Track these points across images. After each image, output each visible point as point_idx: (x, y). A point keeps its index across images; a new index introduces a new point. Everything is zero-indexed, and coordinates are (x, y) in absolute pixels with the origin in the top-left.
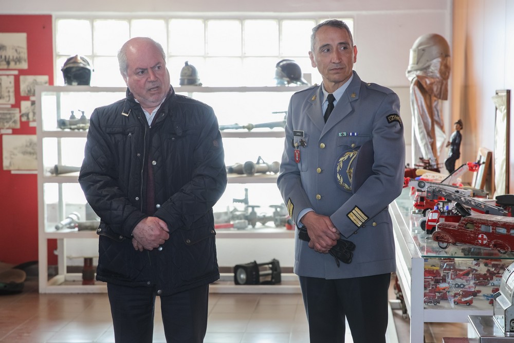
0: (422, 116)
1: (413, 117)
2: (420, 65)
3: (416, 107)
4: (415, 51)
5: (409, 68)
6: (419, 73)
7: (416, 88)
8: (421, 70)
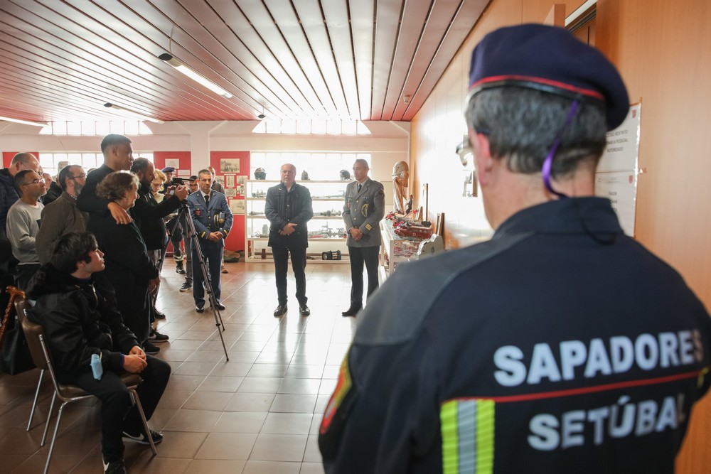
1: (394, 194)
3: (395, 189)
4: (395, 168)
5: (393, 174)
7: (395, 182)
8: (397, 175)
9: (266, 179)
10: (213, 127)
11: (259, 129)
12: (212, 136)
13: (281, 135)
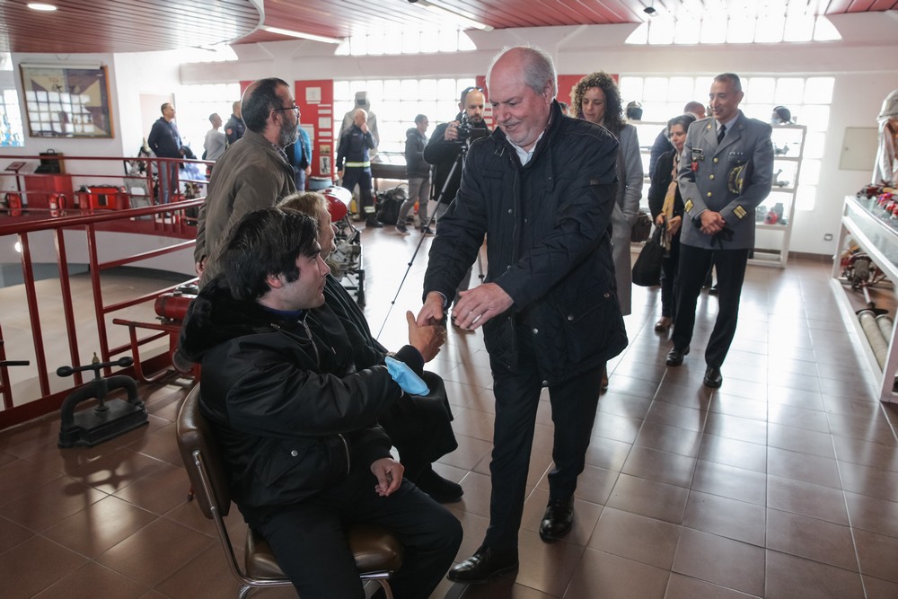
0: (888, 148)
1: (879, 148)
2: (892, 112)
3: (884, 142)
4: (888, 101)
5: (881, 114)
6: (889, 117)
7: (887, 129)
8: (892, 115)
9: (643, 119)
10: (565, 35)
11: (636, 38)
12: (561, 50)
13: (673, 47)
